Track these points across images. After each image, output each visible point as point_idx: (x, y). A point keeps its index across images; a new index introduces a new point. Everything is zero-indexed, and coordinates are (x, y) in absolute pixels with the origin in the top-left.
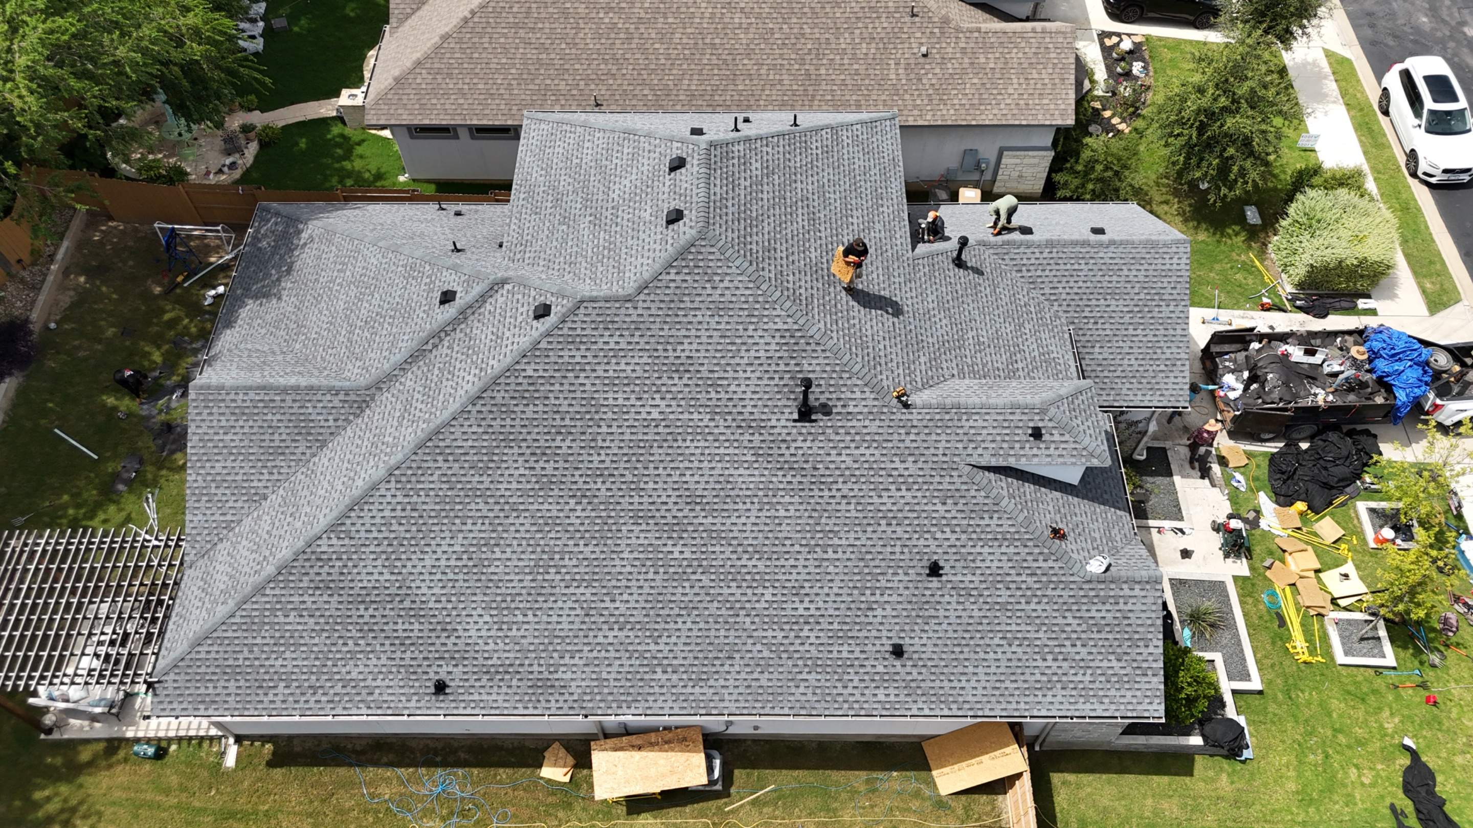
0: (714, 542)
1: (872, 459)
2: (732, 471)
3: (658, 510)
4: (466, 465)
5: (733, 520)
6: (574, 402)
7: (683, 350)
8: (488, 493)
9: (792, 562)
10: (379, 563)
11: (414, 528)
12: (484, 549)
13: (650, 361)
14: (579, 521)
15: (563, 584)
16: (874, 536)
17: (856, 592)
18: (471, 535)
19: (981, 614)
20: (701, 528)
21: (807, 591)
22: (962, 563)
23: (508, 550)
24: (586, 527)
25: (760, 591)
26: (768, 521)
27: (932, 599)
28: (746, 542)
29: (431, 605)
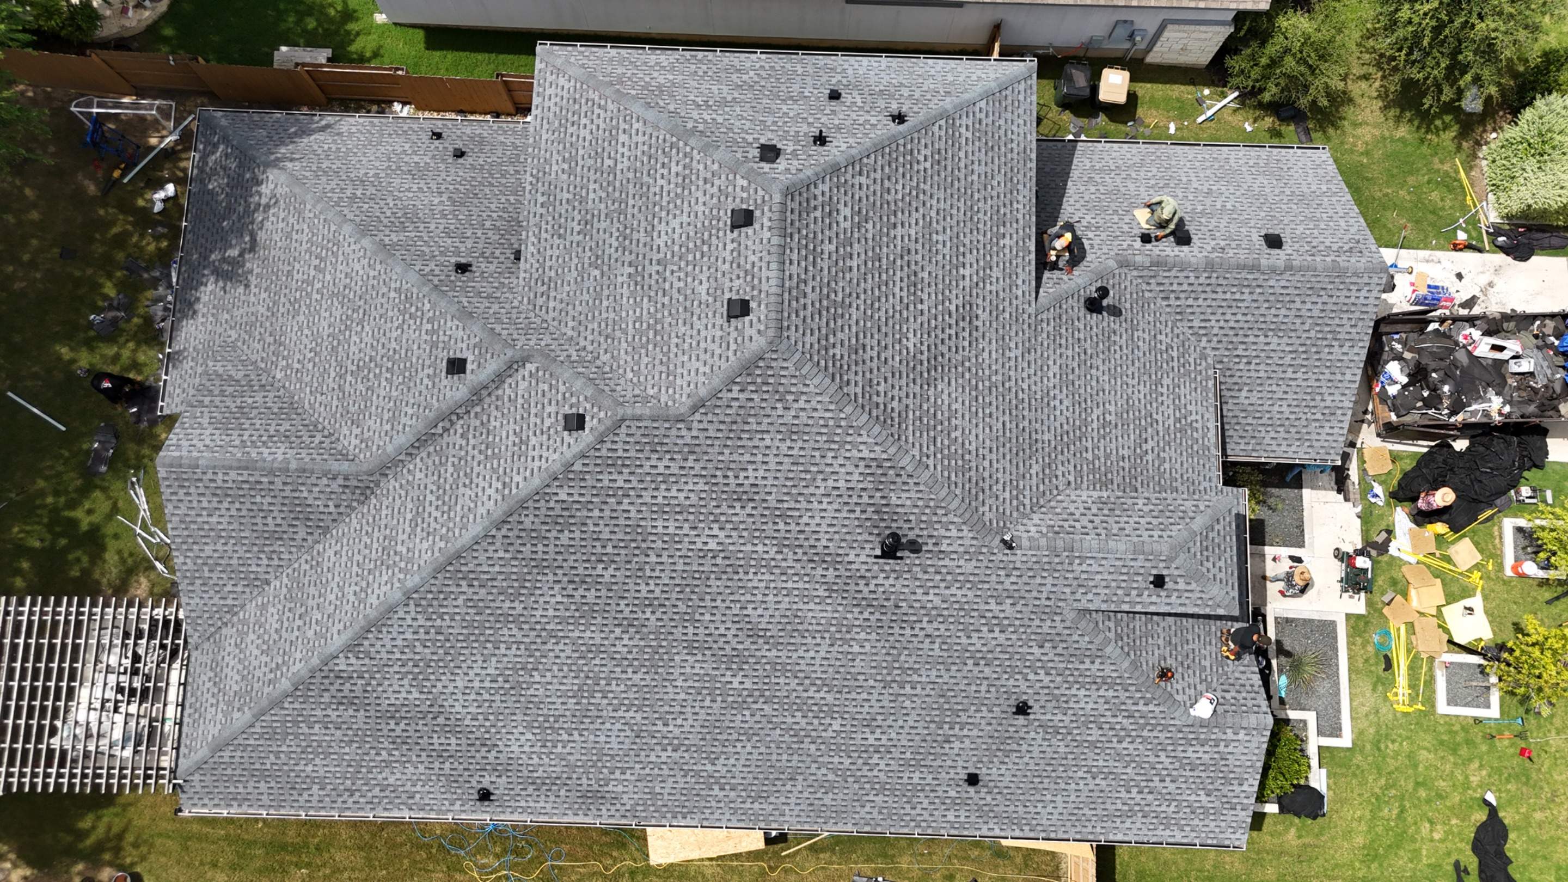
0: (778, 674)
1: (964, 600)
2: (801, 606)
3: (715, 642)
4: (494, 591)
5: (801, 653)
6: (616, 529)
7: (747, 477)
8: (522, 619)
9: (865, 696)
10: (405, 682)
11: (441, 651)
12: (521, 673)
13: (706, 488)
14: (626, 649)
15: (610, 708)
16: (959, 675)
17: (933, 726)
18: (506, 659)
19: (1067, 750)
20: (764, 661)
21: (879, 723)
22: (1054, 703)
23: (548, 674)
24: (634, 655)
25: (828, 721)
26: (840, 656)
27: (1016, 735)
28: (814, 675)
29: (466, 722)
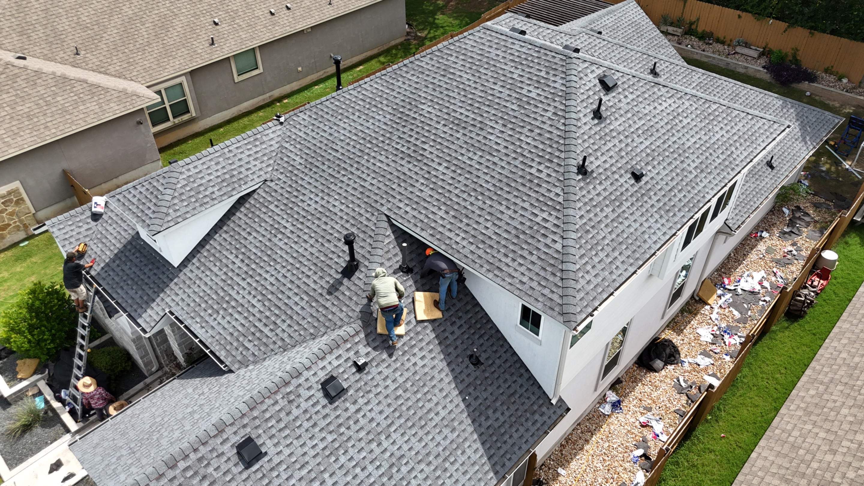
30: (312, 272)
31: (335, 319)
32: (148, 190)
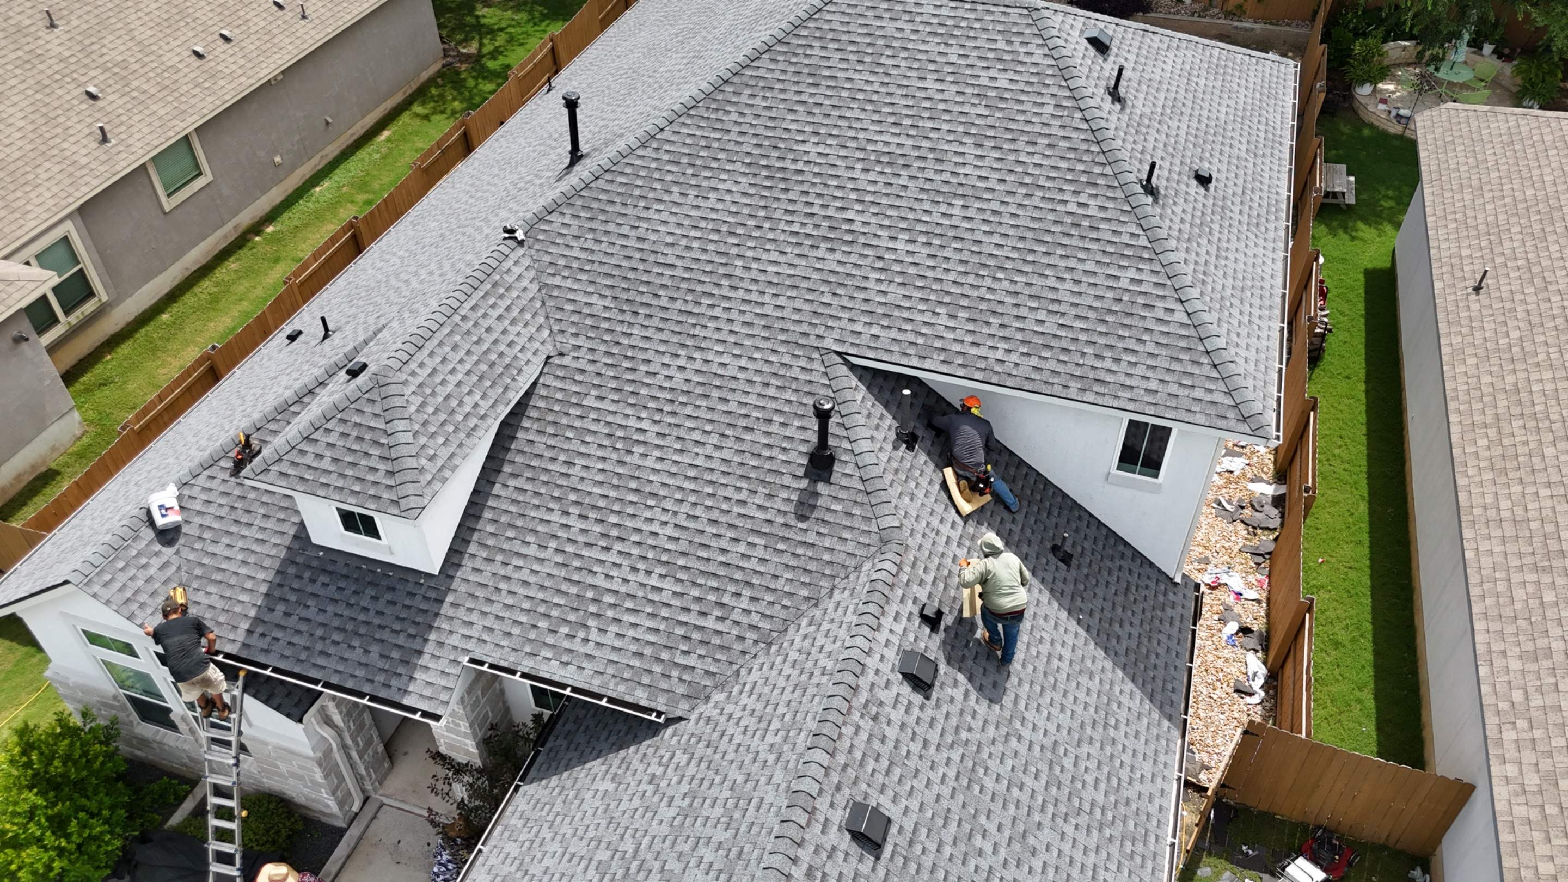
30: (745, 492)
31: (840, 558)
32: (344, 435)
